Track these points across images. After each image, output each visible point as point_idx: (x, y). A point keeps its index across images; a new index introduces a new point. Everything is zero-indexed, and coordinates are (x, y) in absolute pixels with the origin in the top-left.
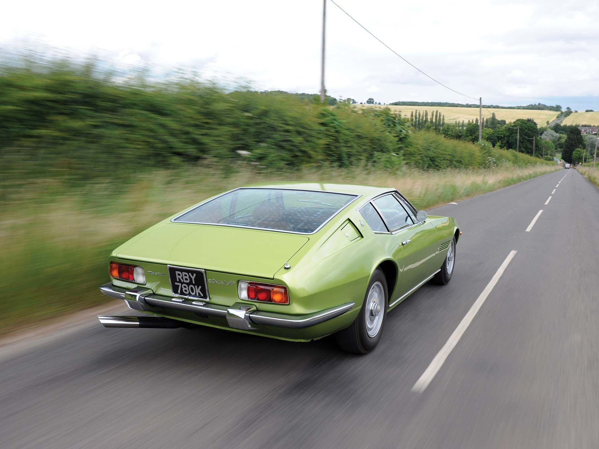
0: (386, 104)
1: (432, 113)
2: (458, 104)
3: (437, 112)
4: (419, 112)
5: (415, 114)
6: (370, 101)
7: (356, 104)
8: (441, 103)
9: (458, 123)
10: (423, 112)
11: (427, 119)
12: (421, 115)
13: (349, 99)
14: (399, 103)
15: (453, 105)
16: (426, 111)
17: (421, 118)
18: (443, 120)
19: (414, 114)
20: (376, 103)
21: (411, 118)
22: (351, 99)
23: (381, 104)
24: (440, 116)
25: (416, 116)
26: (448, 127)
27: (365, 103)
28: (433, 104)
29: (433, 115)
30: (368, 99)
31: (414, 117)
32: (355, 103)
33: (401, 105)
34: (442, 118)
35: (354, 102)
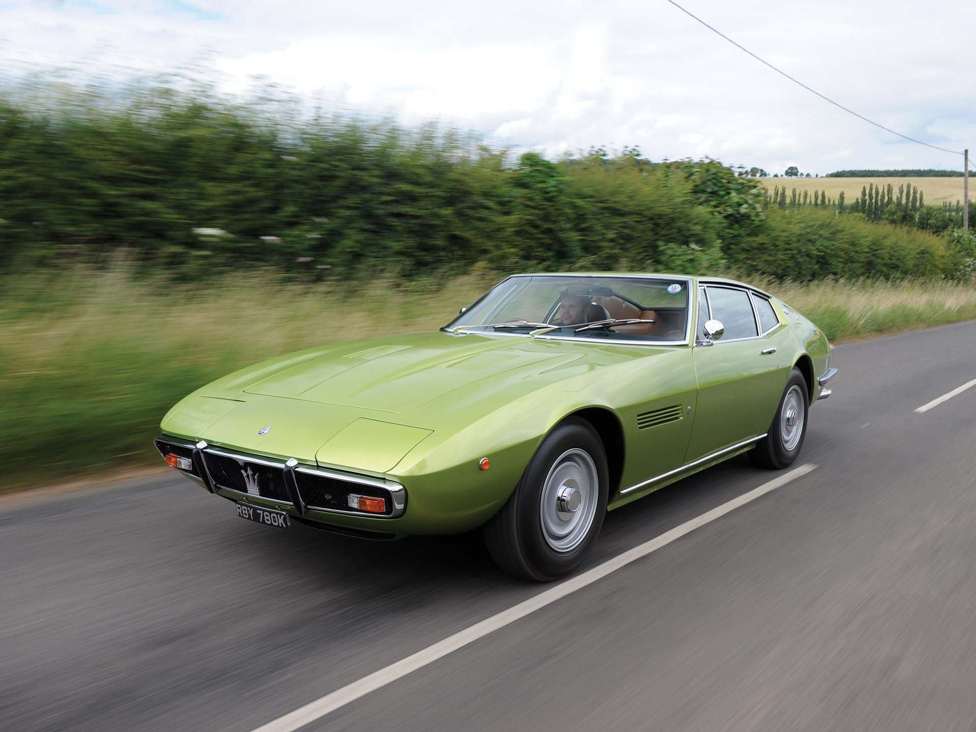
0: (819, 176)
1: (900, 188)
2: (951, 172)
3: (909, 186)
4: (877, 188)
5: (869, 192)
6: (792, 172)
7: (767, 176)
8: (920, 171)
9: (948, 204)
10: (884, 187)
11: (890, 199)
12: (880, 193)
13: (755, 169)
14: (844, 174)
15: (942, 173)
16: (889, 185)
17: (879, 198)
18: (921, 199)
19: (867, 192)
20: (802, 174)
21: (861, 198)
22: (758, 169)
23: (810, 176)
24: (915, 193)
25: (870, 195)
26: (928, 211)
27: (782, 176)
28: (906, 174)
29: (901, 193)
30: (787, 169)
31: (867, 197)
32: (765, 175)
33: (847, 177)
34: (918, 196)
35: (763, 174)
